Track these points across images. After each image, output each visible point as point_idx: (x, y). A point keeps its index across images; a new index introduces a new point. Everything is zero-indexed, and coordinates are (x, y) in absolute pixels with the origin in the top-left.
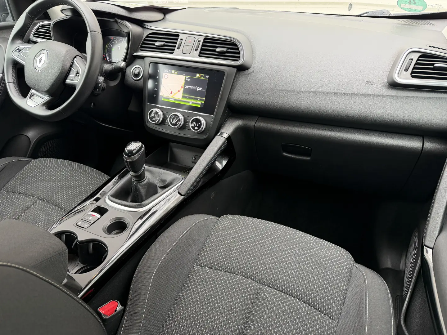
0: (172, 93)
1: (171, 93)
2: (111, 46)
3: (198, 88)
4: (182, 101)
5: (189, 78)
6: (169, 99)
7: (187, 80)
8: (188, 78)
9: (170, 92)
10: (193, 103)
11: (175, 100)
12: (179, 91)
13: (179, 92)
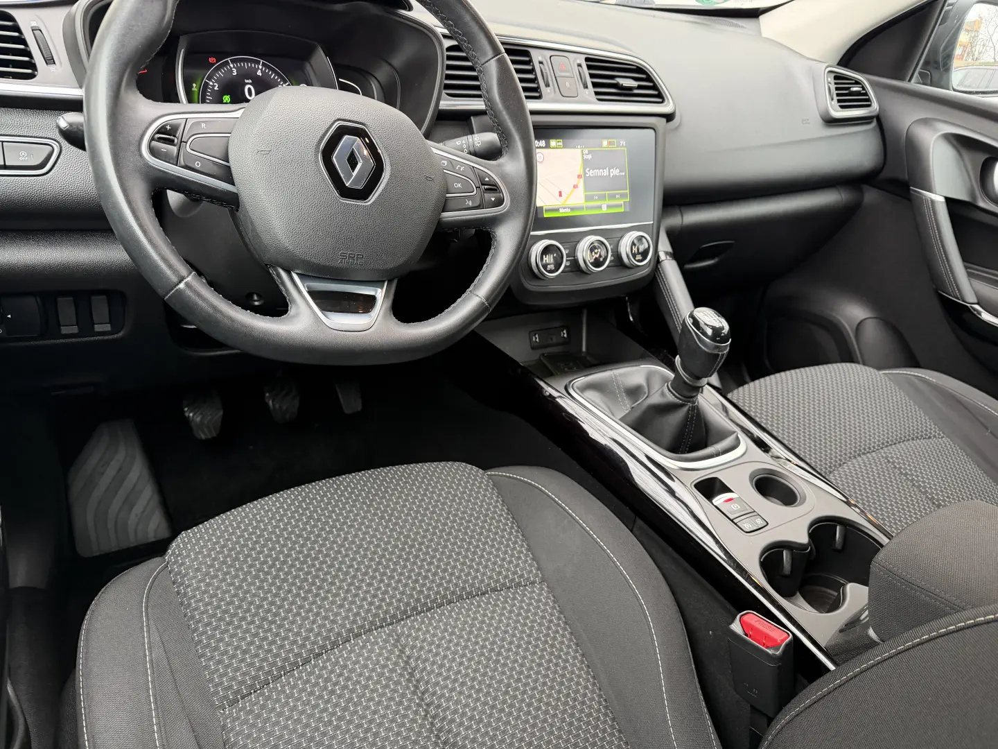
0: (563, 193)
1: (560, 194)
2: (214, 86)
3: (611, 171)
4: (588, 208)
5: (590, 152)
6: (557, 210)
7: (585, 157)
8: (587, 152)
9: (558, 194)
10: (608, 207)
11: (572, 209)
12: (575, 187)
13: (576, 189)
